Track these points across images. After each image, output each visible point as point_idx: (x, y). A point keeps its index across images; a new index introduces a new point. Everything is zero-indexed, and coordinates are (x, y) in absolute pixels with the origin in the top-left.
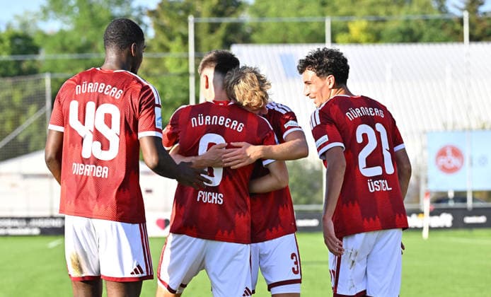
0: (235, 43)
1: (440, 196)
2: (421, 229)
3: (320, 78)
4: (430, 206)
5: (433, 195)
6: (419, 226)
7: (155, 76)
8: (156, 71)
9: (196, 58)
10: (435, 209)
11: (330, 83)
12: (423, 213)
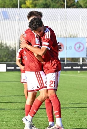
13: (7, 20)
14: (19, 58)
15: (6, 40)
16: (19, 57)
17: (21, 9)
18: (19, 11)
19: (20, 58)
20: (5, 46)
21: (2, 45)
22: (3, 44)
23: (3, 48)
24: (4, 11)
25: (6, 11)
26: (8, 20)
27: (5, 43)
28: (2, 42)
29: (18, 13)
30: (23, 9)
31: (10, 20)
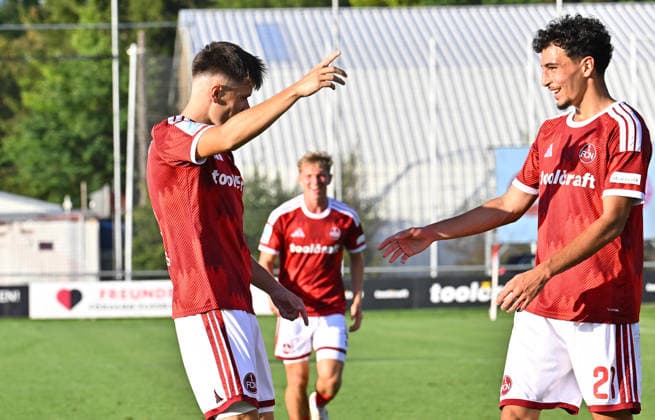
0: (186, 7)
1: (519, 252)
2: (488, 304)
3: (572, 59)
4: (500, 268)
5: (503, 250)
6: (483, 298)
7: (56, 60)
8: (57, 53)
9: (120, 31)
10: (507, 272)
11: (587, 68)
12: (489, 279)
13: (280, 69)
14: (272, 252)
15: (276, 163)
16: (269, 246)
17: (346, 12)
18: (336, 23)
19: (277, 249)
20: (273, 192)
21: (262, 186)
22: (265, 179)
23: (263, 200)
24: (265, 25)
25: (276, 25)
26: (284, 65)
27: (272, 177)
28: (261, 174)
29: (334, 31)
30: (355, 12)
31: (295, 65)
